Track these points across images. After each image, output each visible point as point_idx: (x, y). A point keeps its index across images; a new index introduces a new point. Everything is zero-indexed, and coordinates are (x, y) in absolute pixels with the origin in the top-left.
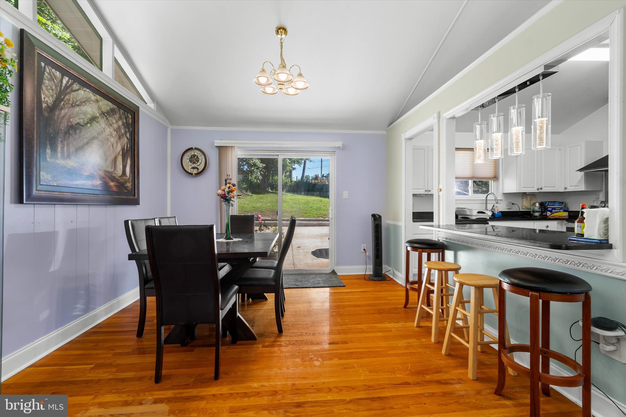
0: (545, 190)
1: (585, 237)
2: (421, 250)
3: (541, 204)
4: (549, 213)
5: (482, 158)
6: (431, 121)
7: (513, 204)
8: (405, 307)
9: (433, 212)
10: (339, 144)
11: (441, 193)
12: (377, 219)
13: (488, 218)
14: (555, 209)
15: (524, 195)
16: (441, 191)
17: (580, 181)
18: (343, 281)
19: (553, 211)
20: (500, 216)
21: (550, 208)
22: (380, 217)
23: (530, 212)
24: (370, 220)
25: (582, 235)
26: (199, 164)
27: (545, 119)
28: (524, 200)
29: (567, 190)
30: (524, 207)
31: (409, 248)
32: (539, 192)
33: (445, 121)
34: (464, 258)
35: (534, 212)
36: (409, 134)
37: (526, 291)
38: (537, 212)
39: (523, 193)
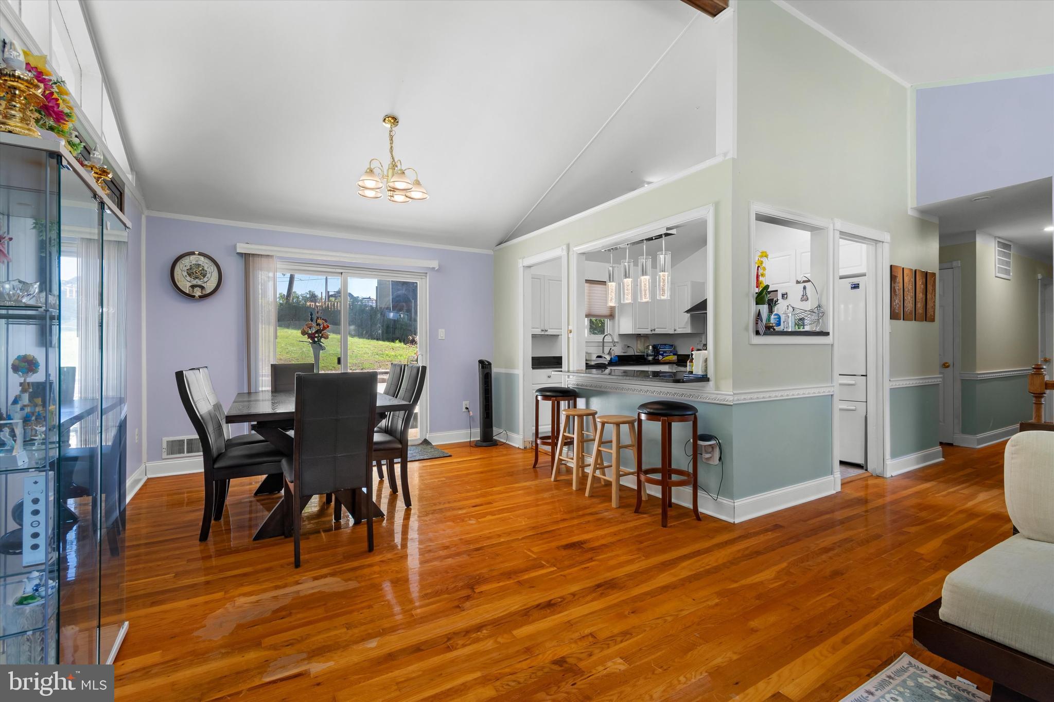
0: (658, 331)
1: (694, 373)
2: (555, 398)
3: (655, 347)
4: (661, 357)
5: (614, 301)
6: (560, 252)
7: (628, 347)
8: (534, 467)
9: (561, 357)
10: (435, 264)
11: (571, 335)
12: (485, 366)
13: (607, 363)
14: (665, 352)
15: (638, 336)
16: (571, 332)
17: (687, 322)
18: (446, 451)
19: (664, 354)
20: (616, 361)
21: (662, 351)
22: (490, 364)
23: (644, 355)
24: (477, 366)
25: (691, 372)
26: (206, 279)
27: (666, 273)
28: (639, 342)
29: (676, 332)
30: (638, 351)
31: (540, 398)
32: (653, 334)
33: (575, 256)
34: (596, 404)
35: (648, 355)
36: (528, 261)
37: (659, 417)
38: (651, 355)
39: (638, 334)
